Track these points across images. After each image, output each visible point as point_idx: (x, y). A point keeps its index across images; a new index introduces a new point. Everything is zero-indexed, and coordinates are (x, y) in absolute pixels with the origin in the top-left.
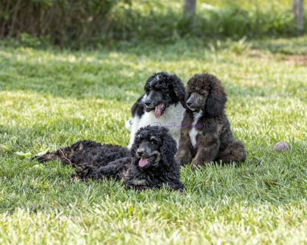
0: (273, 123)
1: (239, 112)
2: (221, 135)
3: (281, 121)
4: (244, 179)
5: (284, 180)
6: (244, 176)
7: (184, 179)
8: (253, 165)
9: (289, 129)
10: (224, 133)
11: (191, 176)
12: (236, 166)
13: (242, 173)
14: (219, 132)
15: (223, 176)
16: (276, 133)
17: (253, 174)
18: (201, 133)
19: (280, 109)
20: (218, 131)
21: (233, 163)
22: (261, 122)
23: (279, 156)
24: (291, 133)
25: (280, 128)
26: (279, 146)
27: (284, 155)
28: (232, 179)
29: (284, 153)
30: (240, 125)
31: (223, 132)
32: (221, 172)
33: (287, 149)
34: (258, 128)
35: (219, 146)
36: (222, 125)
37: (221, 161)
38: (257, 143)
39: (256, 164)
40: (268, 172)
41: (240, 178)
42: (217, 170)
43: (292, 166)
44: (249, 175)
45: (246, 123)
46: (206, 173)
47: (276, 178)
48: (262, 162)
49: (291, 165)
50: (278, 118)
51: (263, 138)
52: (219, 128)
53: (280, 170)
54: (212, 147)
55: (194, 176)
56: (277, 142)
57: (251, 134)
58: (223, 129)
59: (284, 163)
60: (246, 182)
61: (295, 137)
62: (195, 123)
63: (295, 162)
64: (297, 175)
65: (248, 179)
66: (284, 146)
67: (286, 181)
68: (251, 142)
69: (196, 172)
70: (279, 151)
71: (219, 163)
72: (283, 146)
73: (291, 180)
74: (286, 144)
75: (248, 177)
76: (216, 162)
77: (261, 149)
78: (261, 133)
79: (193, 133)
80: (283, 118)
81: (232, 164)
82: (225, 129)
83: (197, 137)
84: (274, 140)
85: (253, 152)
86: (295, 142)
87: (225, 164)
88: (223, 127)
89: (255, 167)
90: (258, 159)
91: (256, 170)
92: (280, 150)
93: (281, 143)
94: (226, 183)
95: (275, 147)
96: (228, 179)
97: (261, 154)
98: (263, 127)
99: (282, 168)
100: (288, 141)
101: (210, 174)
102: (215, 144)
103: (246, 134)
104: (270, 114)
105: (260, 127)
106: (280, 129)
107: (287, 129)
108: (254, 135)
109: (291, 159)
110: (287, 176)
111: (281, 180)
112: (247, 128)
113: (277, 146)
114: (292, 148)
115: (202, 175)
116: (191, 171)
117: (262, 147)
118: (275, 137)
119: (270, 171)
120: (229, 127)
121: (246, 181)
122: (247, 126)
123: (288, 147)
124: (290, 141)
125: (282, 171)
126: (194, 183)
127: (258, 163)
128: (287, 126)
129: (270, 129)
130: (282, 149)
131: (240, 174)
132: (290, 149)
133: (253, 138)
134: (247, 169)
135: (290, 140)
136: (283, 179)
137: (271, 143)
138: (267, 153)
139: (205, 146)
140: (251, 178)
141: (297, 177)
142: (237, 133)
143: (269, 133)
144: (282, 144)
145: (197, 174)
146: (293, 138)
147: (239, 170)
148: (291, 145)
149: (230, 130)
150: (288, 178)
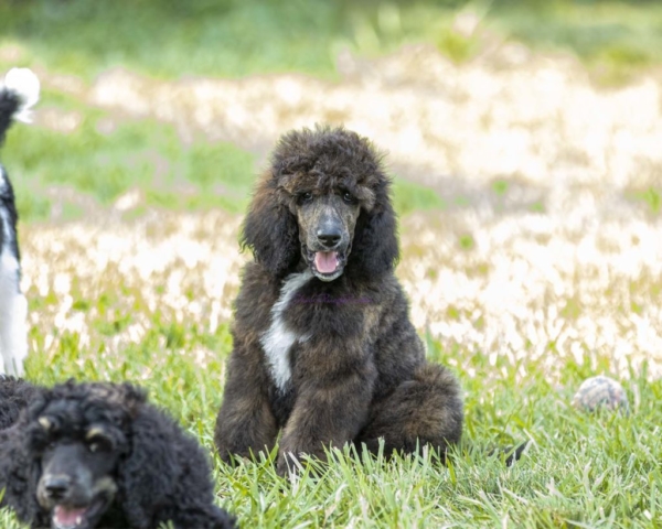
0: (572, 310)
1: (455, 269)
2: (378, 342)
3: (604, 301)
4: (461, 508)
5: (607, 514)
6: (462, 498)
7: (249, 502)
8: (494, 457)
9: (630, 334)
10: (388, 335)
11: (275, 491)
12: (433, 459)
13: (454, 485)
14: (372, 332)
15: (387, 495)
16: (584, 346)
17: (496, 491)
18: (303, 339)
19: (601, 260)
20: (367, 329)
21: (426, 449)
22: (533, 305)
23: (593, 427)
24: (636, 347)
25: (599, 329)
26: (592, 393)
27: (611, 425)
28: (418, 505)
29: (610, 416)
30: (452, 313)
31: (384, 330)
32: (379, 481)
33: (622, 404)
34: (518, 328)
35: (370, 387)
36: (380, 308)
37: (382, 442)
38: (511, 378)
39: (506, 456)
40: (551, 487)
41: (447, 502)
42: (366, 472)
43: (636, 466)
44: (481, 493)
45: (477, 306)
46: (326, 482)
47: (575, 508)
48: (527, 448)
49: (631, 464)
50: (594, 293)
51: (538, 362)
52: (370, 318)
53: (592, 480)
54: (343, 388)
55: (285, 494)
56: (583, 378)
57: (495, 346)
58: (382, 322)
59: (609, 452)
60: (468, 521)
61: (651, 363)
62: (281, 305)
63: (647, 450)
64: (651, 499)
65: (477, 507)
66: (611, 392)
67: (612, 518)
68: (491, 375)
69: (293, 477)
70: (591, 410)
71: (374, 449)
72: (607, 394)
73: (630, 515)
74: (617, 386)
75: (476, 502)
76: (364, 445)
77: (526, 402)
78: (528, 345)
79: (278, 341)
80: (609, 292)
81: (421, 454)
82: (389, 320)
83: (294, 354)
84: (575, 369)
85: (499, 413)
86: (650, 380)
87: (395, 454)
88: (384, 314)
89: (502, 465)
90: (517, 436)
91: (506, 475)
92: (595, 406)
93: (601, 381)
94: (397, 519)
95: (578, 395)
96: (406, 507)
97: (526, 418)
98: (537, 324)
99: (599, 472)
100: (625, 374)
101: (343, 486)
102: (356, 379)
103: (476, 345)
104: (563, 275)
105: (525, 322)
106: (596, 331)
107: (623, 331)
108: (504, 350)
109: (634, 441)
110: (616, 500)
111: (594, 514)
112: (480, 325)
113: (585, 391)
114: (637, 400)
115: (315, 489)
116: (275, 476)
117: (530, 393)
118: (580, 360)
119: (557, 480)
120: (404, 315)
121: (469, 514)
122: (481, 318)
123: (624, 397)
124: (632, 376)
125: (599, 481)
126: (283, 517)
127: (513, 452)
128: (625, 323)
129: (563, 329)
130: (604, 405)
131: (448, 491)
132: (633, 403)
133: (502, 361)
134: (476, 472)
135: (631, 370)
136: (601, 509)
137: (564, 381)
138: (550, 416)
139: (318, 386)
140: (488, 506)
141: (653, 503)
142: (444, 344)
143: (559, 347)
144: (605, 386)
145: (295, 487)
146: (645, 364)
147: (446, 474)
148: (636, 388)
149: (408, 326)
150: (622, 509)
